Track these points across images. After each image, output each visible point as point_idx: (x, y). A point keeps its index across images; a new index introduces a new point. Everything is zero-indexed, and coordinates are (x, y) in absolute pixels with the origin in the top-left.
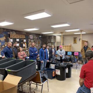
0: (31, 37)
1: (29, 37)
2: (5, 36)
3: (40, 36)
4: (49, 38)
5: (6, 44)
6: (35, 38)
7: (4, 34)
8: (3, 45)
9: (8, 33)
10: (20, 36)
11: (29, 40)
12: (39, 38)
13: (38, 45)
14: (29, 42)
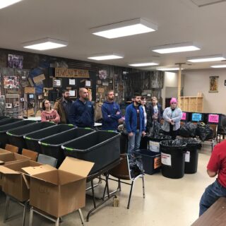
0: (103, 74)
1: (97, 75)
2: (43, 72)
3: (125, 73)
4: (146, 78)
5: (46, 91)
6: (111, 76)
7: (41, 68)
8: (40, 94)
9: (51, 66)
10: (77, 72)
11: (99, 82)
12: (121, 77)
13: (119, 95)
14: (97, 86)
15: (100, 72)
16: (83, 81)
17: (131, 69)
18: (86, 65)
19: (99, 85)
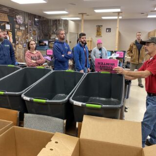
0: (20, 19)
1: (15, 20)
3: (36, 19)
4: (53, 25)
6: (26, 22)
11: (17, 26)
12: (33, 23)
13: (33, 38)
14: (16, 30)
16: (4, 24)
17: (39, 17)
18: (4, 9)
19: (18, 29)
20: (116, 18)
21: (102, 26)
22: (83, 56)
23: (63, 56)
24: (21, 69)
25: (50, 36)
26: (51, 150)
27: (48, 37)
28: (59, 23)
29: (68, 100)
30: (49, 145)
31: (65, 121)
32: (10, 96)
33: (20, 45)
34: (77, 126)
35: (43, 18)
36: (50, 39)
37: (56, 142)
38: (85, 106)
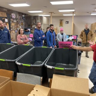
0: (14, 16)
1: (11, 16)
3: (23, 16)
4: (34, 19)
6: (17, 17)
11: (12, 20)
12: (22, 18)
13: (21, 27)
14: (11, 22)
15: (12, 14)
16: (4, 18)
17: (25, 14)
18: (4, 10)
19: (12, 21)
20: (72, 15)
21: (63, 20)
22: (52, 38)
23: (40, 38)
24: (15, 46)
25: (32, 26)
26: (34, 95)
27: (30, 27)
28: (37, 18)
29: (44, 65)
30: (33, 92)
31: (42, 78)
32: (8, 62)
33: (13, 31)
34: (49, 81)
35: (28, 15)
36: (31, 27)
37: (37, 91)
38: (54, 68)
